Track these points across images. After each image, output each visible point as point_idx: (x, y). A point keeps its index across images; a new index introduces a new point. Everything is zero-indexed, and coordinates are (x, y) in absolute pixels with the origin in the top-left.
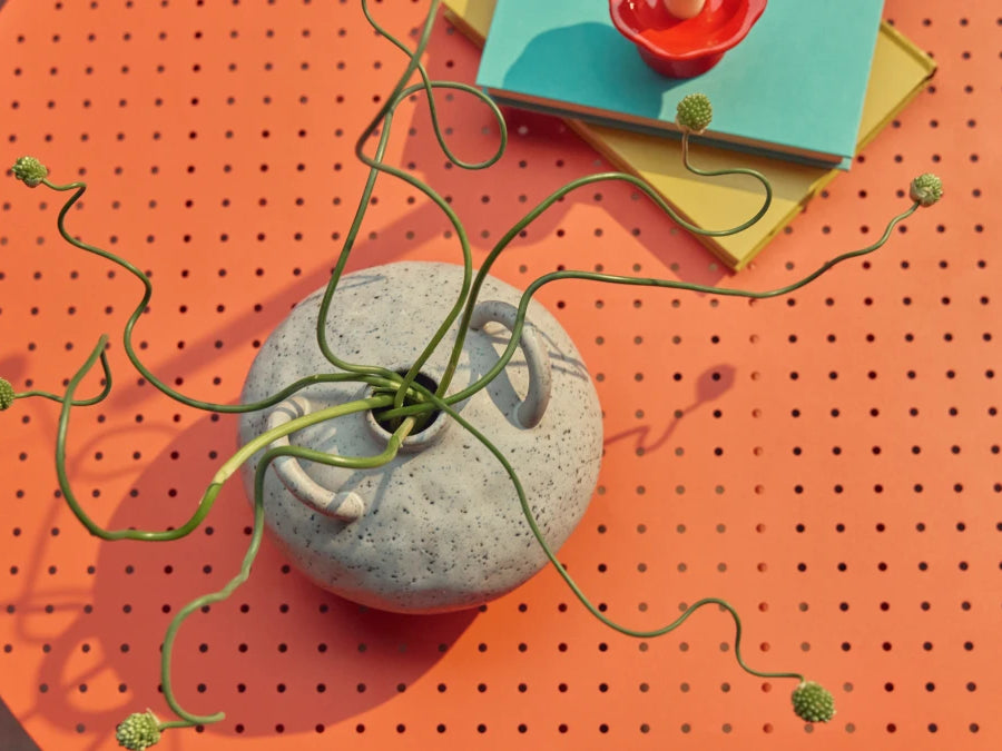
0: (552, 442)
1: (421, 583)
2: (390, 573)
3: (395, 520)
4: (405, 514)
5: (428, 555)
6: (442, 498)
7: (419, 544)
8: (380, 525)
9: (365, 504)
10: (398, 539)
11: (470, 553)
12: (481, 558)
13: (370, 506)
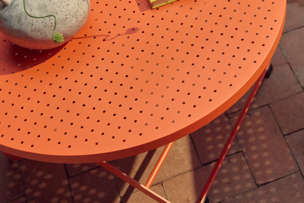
0: (62, 4)
1: (15, 27)
2: (9, 22)
3: (15, 7)
4: (17, 6)
5: (19, 19)
6: (27, 5)
7: (18, 15)
8: (11, 8)
9: (11, 2)
10: (14, 13)
11: (29, 22)
12: (31, 24)
13: (11, 3)
